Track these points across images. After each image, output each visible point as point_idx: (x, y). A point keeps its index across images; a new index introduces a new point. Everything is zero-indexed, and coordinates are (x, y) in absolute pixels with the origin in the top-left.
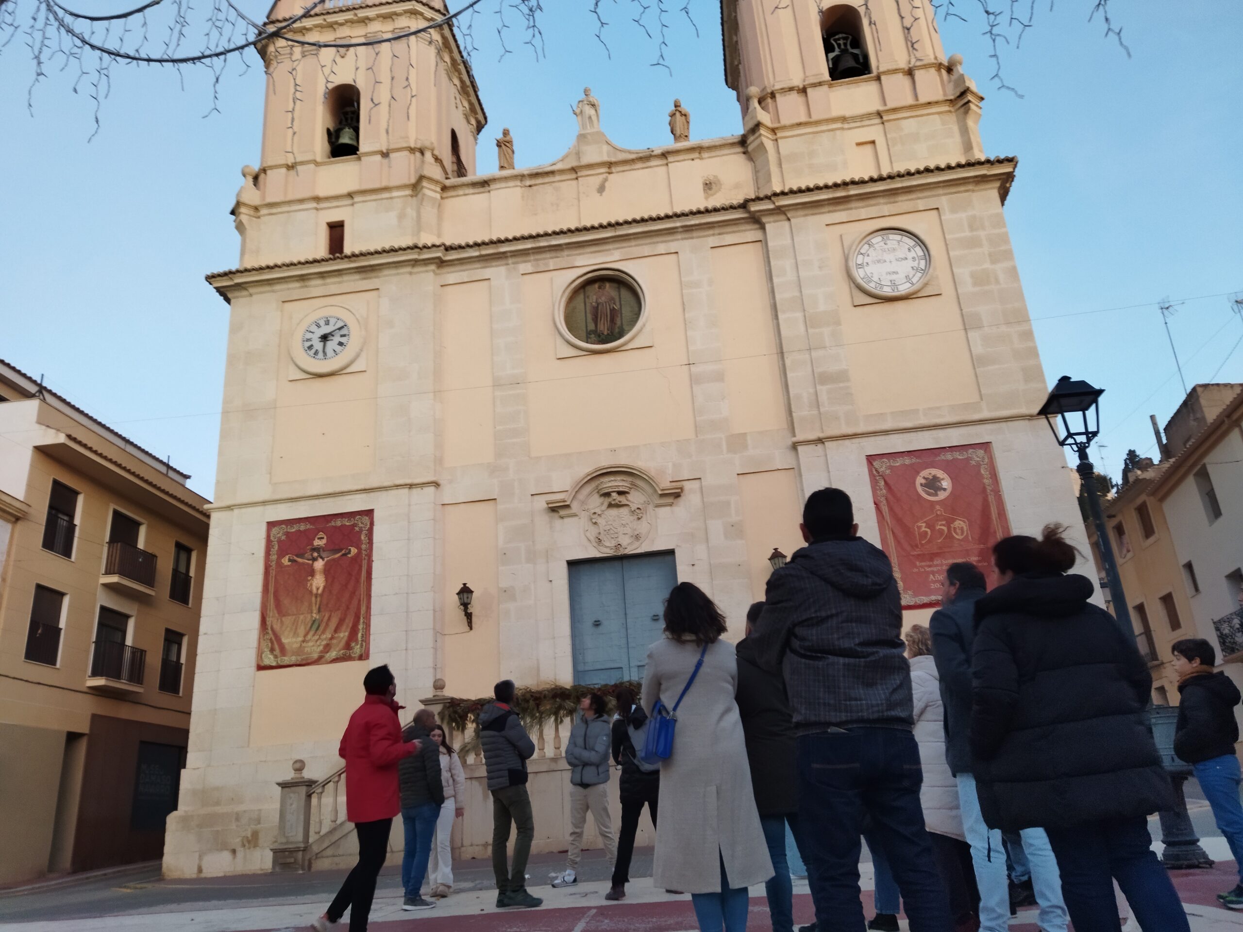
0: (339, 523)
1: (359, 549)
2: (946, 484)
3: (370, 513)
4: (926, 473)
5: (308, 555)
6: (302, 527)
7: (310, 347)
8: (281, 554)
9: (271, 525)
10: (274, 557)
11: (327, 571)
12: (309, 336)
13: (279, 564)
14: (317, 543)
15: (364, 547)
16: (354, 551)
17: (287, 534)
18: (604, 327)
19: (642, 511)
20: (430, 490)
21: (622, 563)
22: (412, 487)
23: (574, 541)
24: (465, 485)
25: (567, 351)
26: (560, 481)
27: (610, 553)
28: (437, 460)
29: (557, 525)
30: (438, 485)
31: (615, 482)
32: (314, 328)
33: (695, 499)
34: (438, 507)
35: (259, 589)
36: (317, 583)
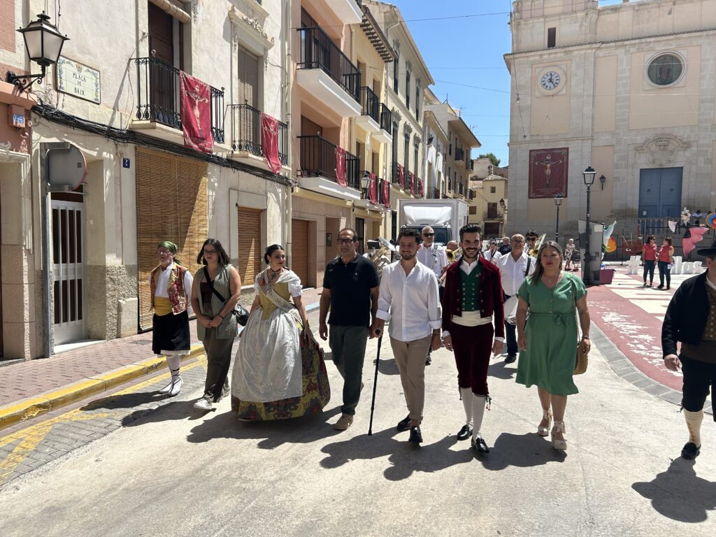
0: (555, 152)
1: (563, 161)
3: (567, 149)
5: (544, 162)
6: (542, 152)
7: (544, 84)
8: (535, 162)
9: (531, 151)
10: (532, 162)
11: (551, 168)
12: (543, 79)
13: (534, 164)
14: (547, 158)
16: (561, 161)
17: (537, 154)
18: (664, 77)
19: (672, 152)
20: (590, 141)
21: (661, 171)
22: (583, 140)
23: (644, 162)
24: (602, 140)
25: (648, 88)
26: (640, 140)
27: (658, 167)
28: (592, 130)
29: (638, 155)
30: (593, 140)
31: (663, 141)
32: (545, 76)
33: (694, 149)
34: (593, 147)
35: (528, 173)
36: (548, 172)
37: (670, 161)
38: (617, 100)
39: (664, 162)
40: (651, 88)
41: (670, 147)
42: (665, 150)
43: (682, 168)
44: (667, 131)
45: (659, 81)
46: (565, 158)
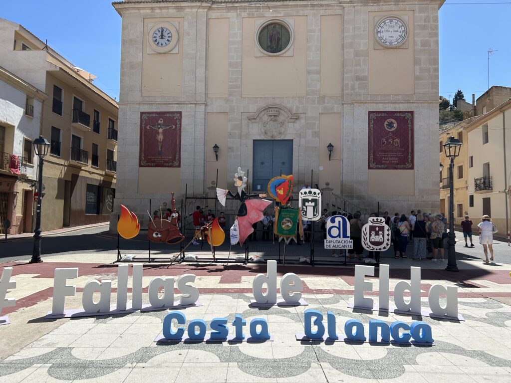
0: (168, 115)
1: (176, 126)
2: (395, 125)
3: (180, 113)
4: (388, 120)
5: (156, 126)
6: (154, 115)
7: (156, 40)
8: (146, 126)
9: (142, 113)
10: (143, 126)
11: (164, 133)
12: (155, 35)
13: (145, 128)
14: (159, 122)
15: (178, 126)
16: (174, 127)
17: (148, 117)
18: (274, 45)
19: (282, 123)
20: (203, 106)
21: (273, 142)
22: (196, 104)
23: (256, 132)
24: (216, 106)
25: (259, 55)
26: (253, 108)
27: (270, 138)
28: (206, 94)
29: (251, 125)
30: (206, 105)
31: (273, 111)
32: (157, 32)
33: (303, 121)
34: (206, 113)
35: (139, 137)
36: (160, 137)
37: (280, 133)
38: (230, 65)
39: (275, 134)
40: (262, 55)
41: (281, 118)
42: (276, 120)
43: (292, 140)
44: (277, 101)
45: (269, 49)
46: (178, 123)
